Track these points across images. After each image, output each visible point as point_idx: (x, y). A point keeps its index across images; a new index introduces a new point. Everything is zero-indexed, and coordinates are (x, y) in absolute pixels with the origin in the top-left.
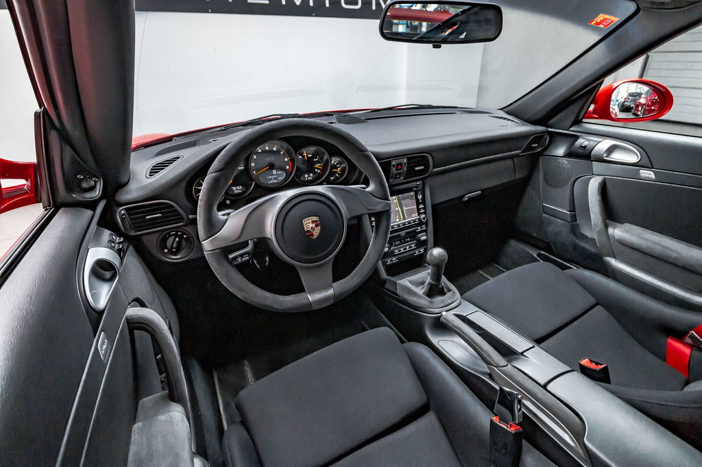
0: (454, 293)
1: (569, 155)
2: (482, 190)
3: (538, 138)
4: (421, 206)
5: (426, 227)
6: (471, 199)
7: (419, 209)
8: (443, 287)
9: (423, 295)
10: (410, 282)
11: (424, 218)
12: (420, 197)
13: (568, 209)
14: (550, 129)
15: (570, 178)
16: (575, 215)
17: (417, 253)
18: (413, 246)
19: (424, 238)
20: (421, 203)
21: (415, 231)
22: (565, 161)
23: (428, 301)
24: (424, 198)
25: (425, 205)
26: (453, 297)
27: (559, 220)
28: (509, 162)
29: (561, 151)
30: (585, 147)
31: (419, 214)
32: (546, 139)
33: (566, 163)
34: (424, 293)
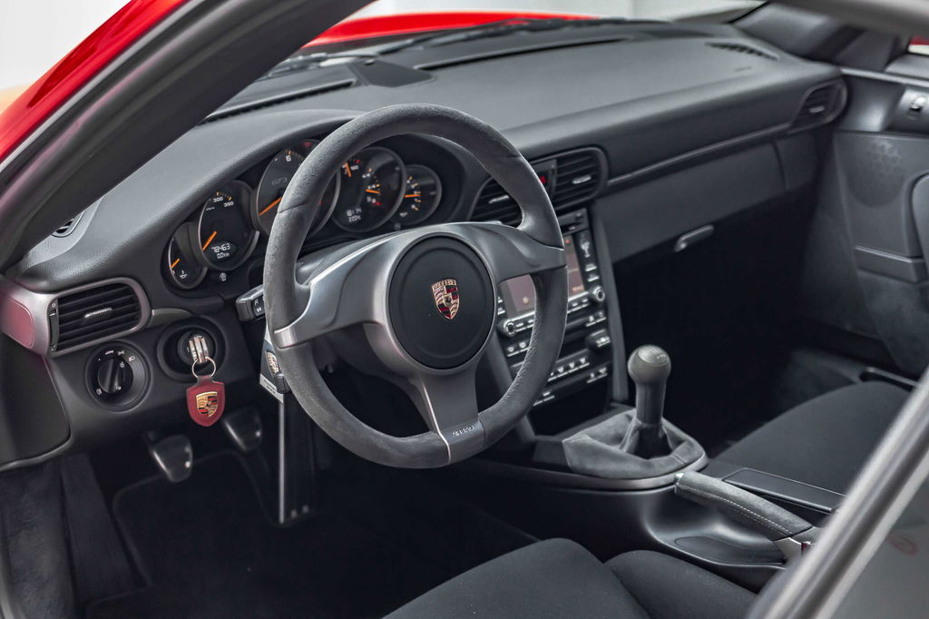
0: (691, 444)
1: (891, 127)
2: (715, 224)
3: (820, 92)
4: (591, 268)
5: (606, 314)
6: (693, 245)
7: (585, 275)
8: (665, 437)
9: (629, 455)
10: (593, 437)
11: (600, 295)
12: (585, 247)
13: (908, 253)
14: (846, 71)
15: (902, 179)
16: (924, 265)
17: (593, 378)
18: (583, 360)
19: (603, 341)
20: (588, 261)
21: (582, 327)
22: (887, 143)
23: (641, 464)
24: (593, 249)
25: (596, 262)
26: (689, 452)
27: (892, 282)
28: (767, 150)
29: (874, 119)
30: (919, 110)
31: (588, 286)
32: (840, 92)
33: (888, 146)
34: (629, 452)
